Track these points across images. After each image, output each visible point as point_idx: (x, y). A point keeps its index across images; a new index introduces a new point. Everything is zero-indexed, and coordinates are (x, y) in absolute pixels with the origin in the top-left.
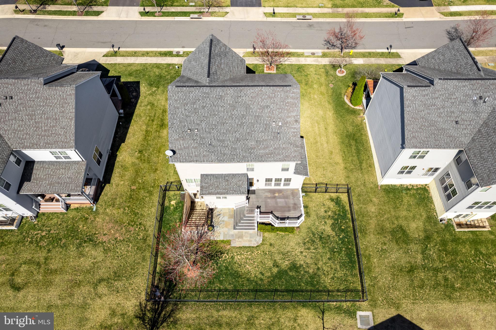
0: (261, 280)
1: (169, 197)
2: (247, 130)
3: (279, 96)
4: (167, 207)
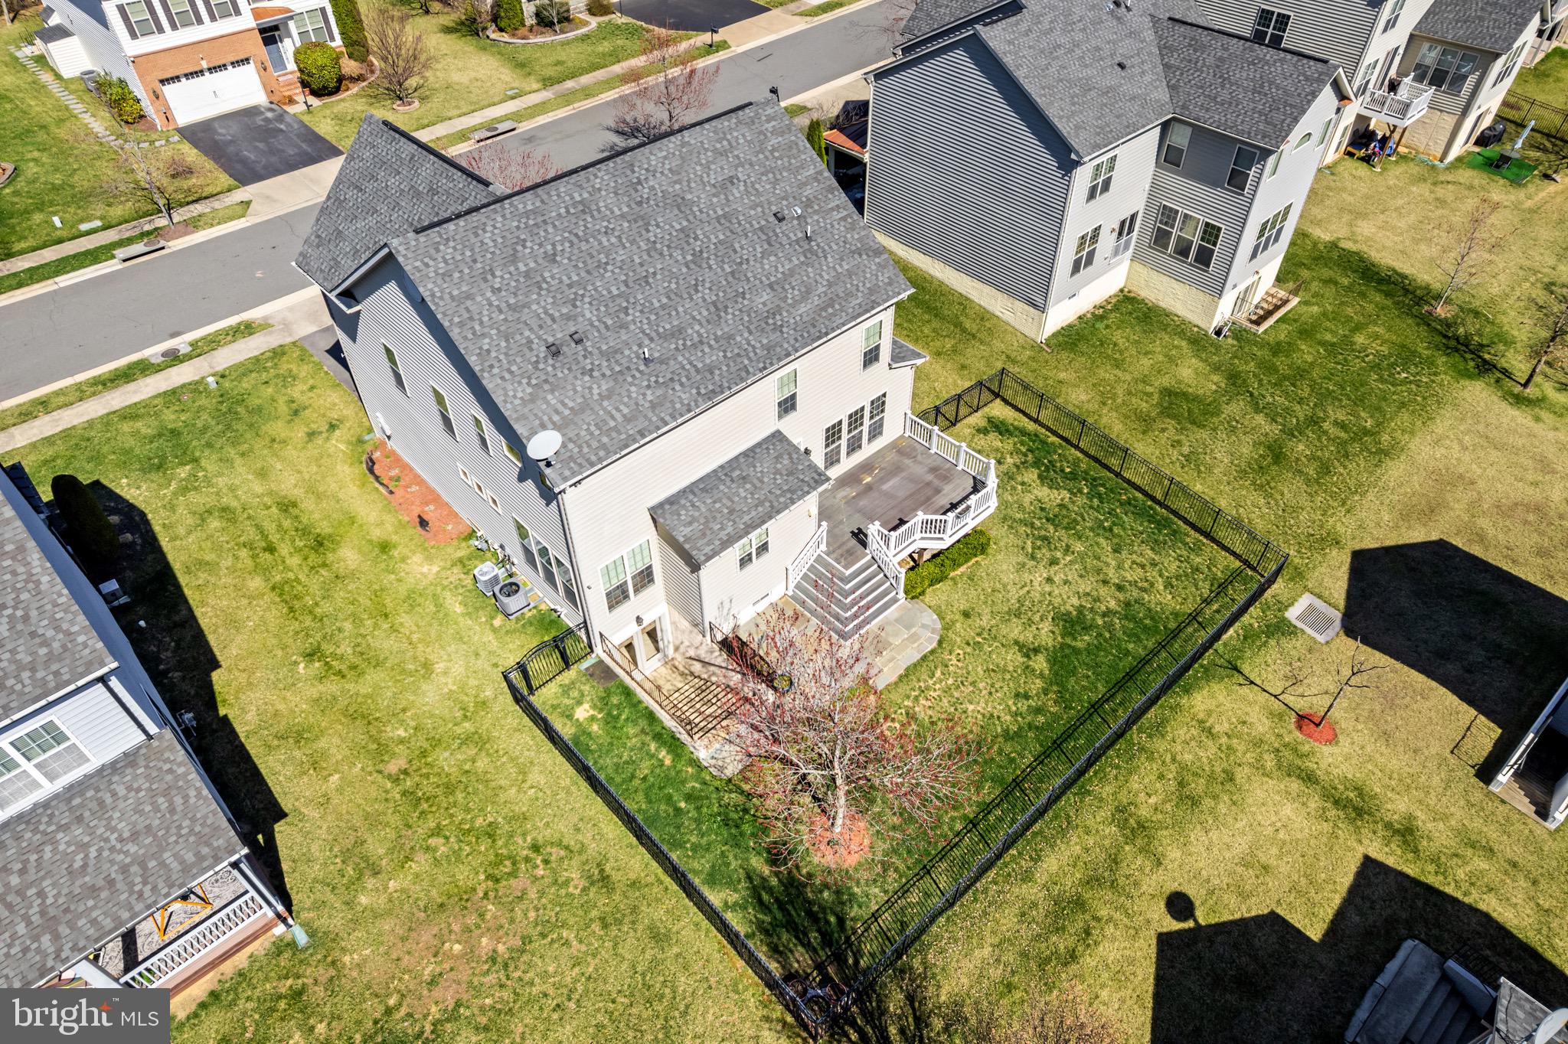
0: (1038, 711)
1: (554, 707)
2: (723, 270)
4: (576, 739)
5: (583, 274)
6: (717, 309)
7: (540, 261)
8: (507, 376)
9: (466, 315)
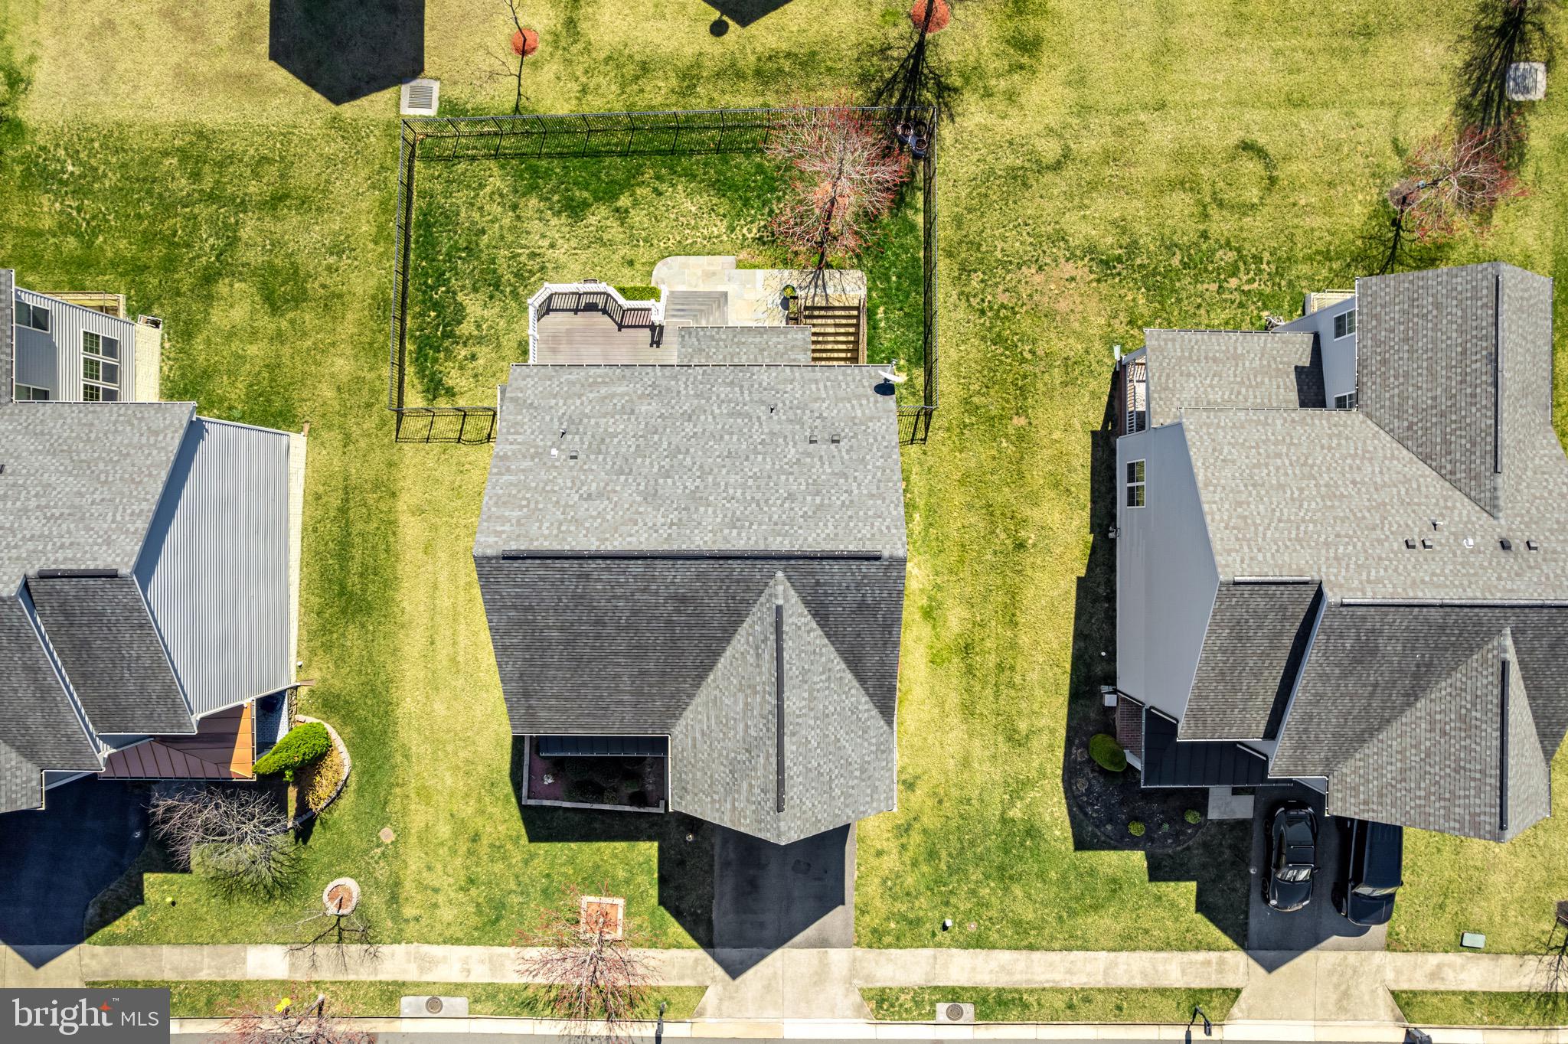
0: (659, 178)
1: (914, 394)
2: (660, 439)
3: (546, 524)
4: (917, 365)
5: (775, 478)
6: (690, 417)
7: (800, 498)
8: (879, 438)
9: (882, 485)
